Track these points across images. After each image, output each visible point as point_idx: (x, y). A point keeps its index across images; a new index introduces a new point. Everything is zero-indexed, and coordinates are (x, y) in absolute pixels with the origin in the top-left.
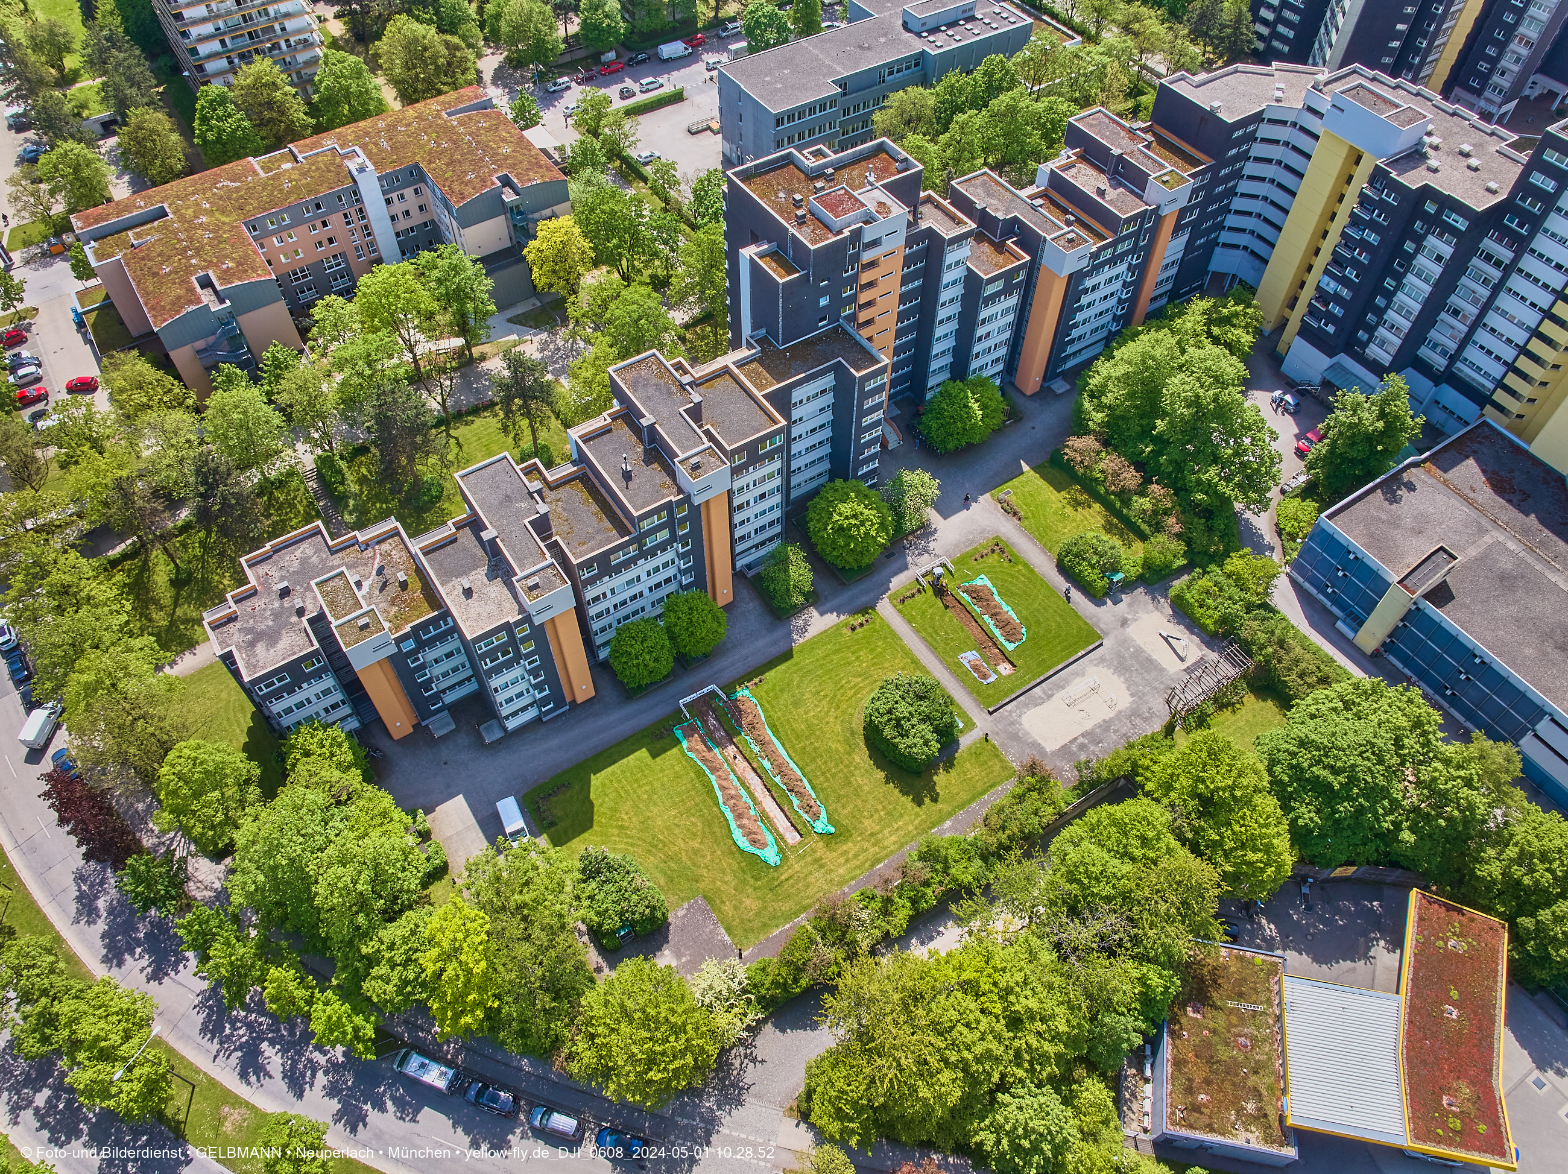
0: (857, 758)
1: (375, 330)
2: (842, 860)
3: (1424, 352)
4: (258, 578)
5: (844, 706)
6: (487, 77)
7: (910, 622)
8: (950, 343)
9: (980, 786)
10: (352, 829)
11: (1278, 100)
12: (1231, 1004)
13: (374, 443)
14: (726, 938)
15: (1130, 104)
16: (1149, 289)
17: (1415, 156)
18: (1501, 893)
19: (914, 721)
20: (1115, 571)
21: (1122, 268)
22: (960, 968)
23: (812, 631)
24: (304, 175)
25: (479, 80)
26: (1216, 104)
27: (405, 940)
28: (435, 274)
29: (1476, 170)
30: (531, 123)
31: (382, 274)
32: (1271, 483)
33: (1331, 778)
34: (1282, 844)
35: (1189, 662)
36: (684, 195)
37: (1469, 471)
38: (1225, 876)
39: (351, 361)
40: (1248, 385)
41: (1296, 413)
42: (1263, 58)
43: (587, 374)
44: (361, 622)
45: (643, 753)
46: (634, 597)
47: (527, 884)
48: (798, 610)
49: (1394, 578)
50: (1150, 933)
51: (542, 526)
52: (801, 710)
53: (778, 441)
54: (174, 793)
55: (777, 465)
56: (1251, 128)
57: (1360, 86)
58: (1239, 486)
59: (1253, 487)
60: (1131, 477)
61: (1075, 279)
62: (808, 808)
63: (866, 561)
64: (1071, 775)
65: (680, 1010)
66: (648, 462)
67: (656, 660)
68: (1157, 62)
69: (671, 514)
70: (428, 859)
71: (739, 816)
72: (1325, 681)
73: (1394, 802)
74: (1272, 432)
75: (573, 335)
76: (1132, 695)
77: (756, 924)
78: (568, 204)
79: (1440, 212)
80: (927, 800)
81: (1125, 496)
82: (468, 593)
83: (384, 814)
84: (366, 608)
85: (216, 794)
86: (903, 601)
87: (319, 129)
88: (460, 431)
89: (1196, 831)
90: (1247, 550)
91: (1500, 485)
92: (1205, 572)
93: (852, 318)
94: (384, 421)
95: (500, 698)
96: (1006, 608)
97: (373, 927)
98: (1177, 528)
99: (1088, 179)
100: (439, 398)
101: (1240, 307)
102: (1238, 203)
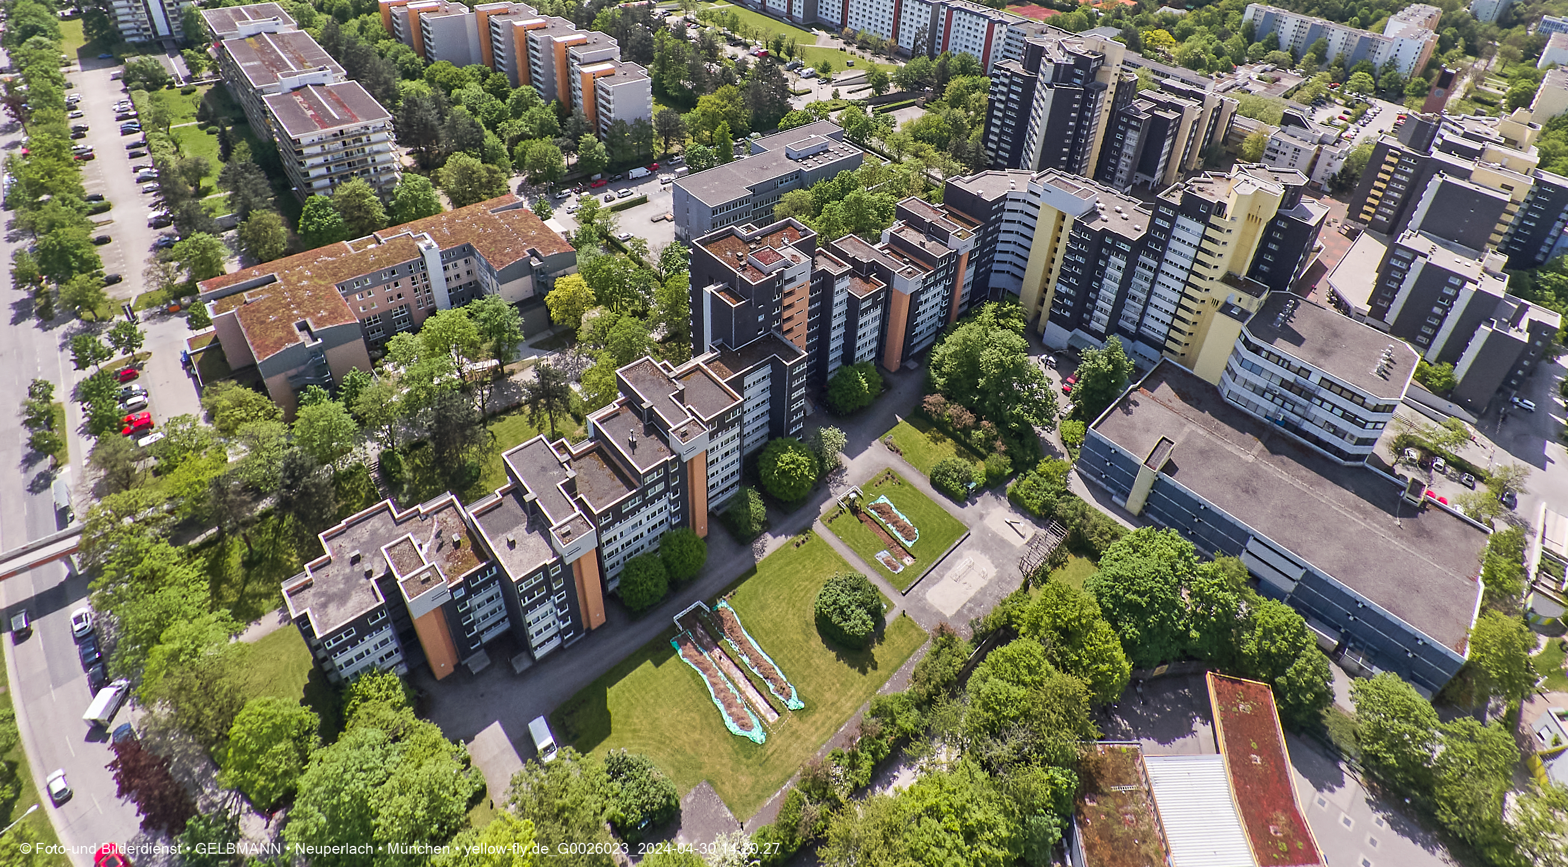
0: (813, 644)
2: (813, 729)
3: (1122, 322)
4: (333, 549)
5: (798, 604)
7: (837, 535)
9: (906, 652)
10: (407, 761)
11: (1012, 189)
12: (1114, 788)
13: (431, 438)
14: (729, 815)
16: (958, 299)
17: (1094, 214)
18: (1260, 663)
19: (853, 607)
20: (969, 481)
21: (941, 288)
23: (769, 551)
24: (385, 252)
26: (980, 192)
28: (483, 315)
29: (1126, 219)
30: (546, 217)
31: (444, 316)
32: (1054, 411)
33: (1139, 599)
35: (1028, 538)
36: (654, 259)
37: (1165, 390)
40: (1029, 351)
42: (996, 167)
44: (423, 577)
45: (648, 664)
46: (637, 538)
48: (757, 536)
49: (1141, 461)
50: (1049, 741)
51: (571, 487)
52: (767, 612)
53: (738, 413)
55: (735, 431)
56: (1001, 204)
57: (1055, 179)
58: (1035, 415)
59: (1043, 415)
60: (968, 418)
61: (915, 296)
62: (782, 690)
63: (803, 493)
64: (967, 632)
66: (648, 433)
67: (656, 585)
69: (666, 470)
70: (470, 784)
71: (728, 706)
72: (1116, 537)
73: (1180, 609)
74: (1048, 380)
75: (578, 353)
76: (996, 567)
77: (752, 798)
78: (575, 267)
79: (1114, 243)
80: (869, 669)
81: (966, 430)
82: (512, 545)
84: (427, 565)
86: (830, 521)
88: (495, 427)
89: (1062, 655)
90: (1050, 456)
91: (1184, 396)
92: (1026, 475)
93: (779, 328)
95: (532, 631)
96: (902, 517)
98: (1003, 448)
99: (913, 237)
100: (480, 404)
101: (1013, 307)
102: (1000, 247)
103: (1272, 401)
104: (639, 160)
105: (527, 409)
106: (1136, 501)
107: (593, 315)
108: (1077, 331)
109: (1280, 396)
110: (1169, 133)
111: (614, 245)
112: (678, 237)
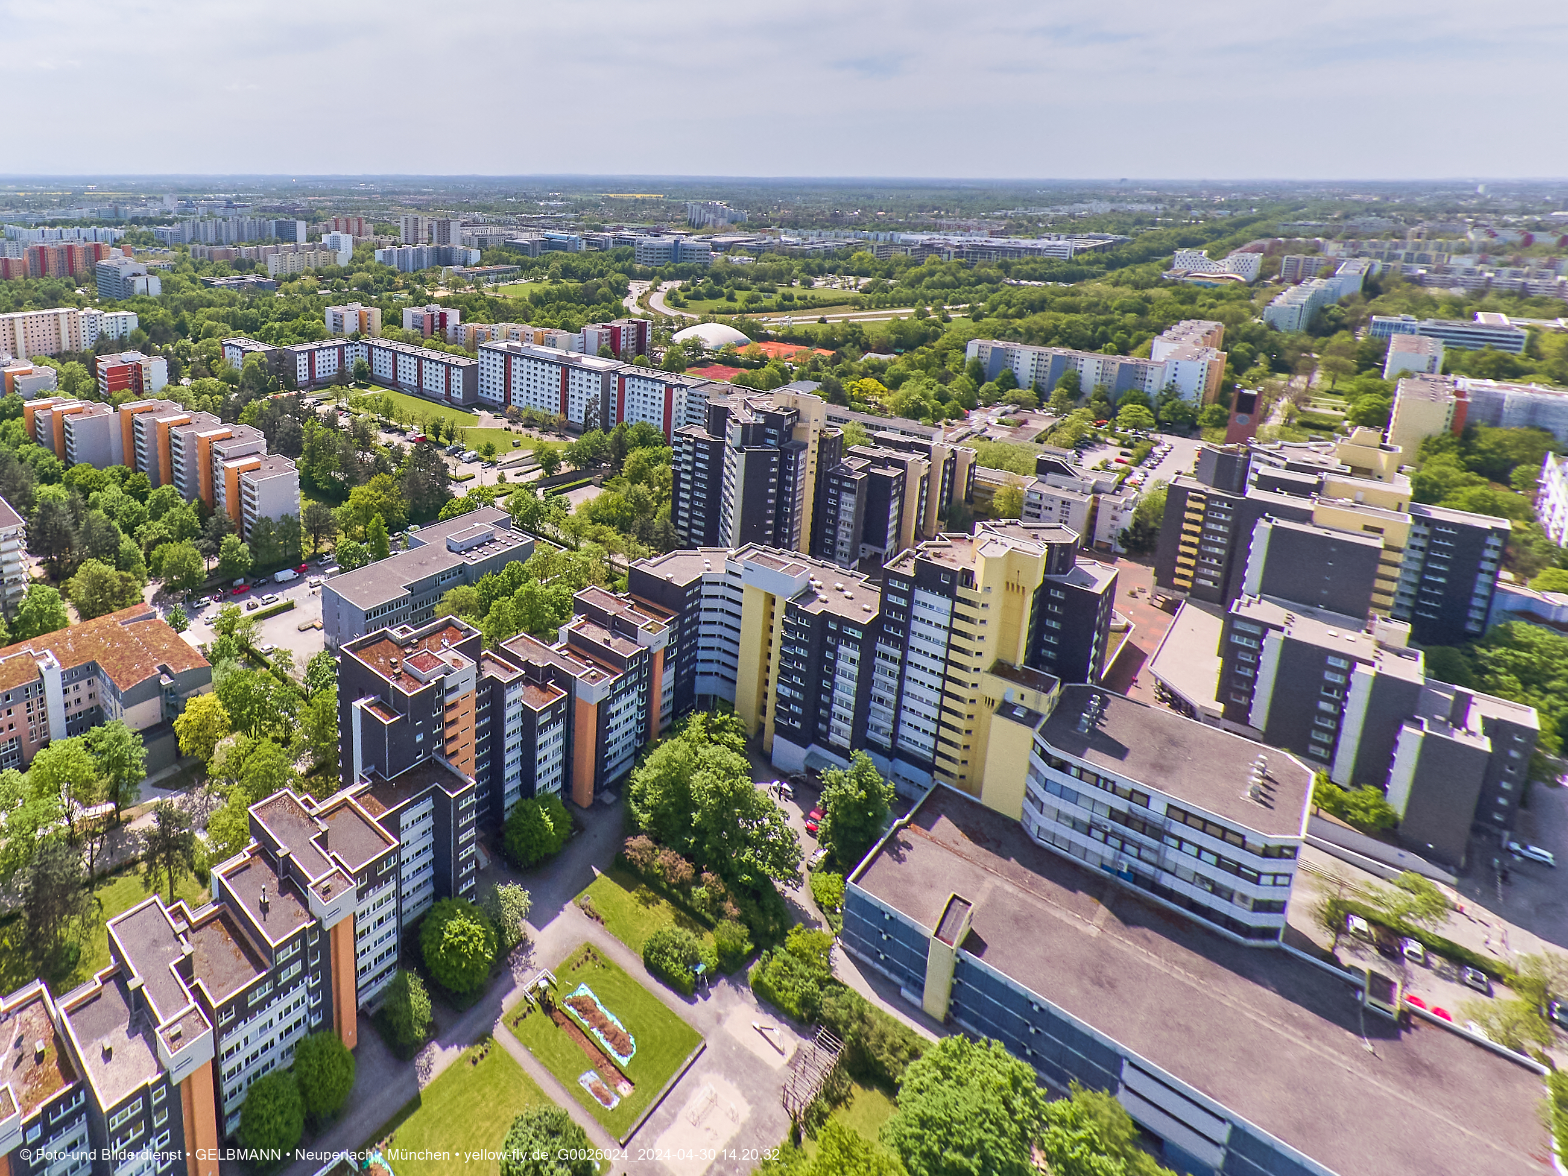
3: (871, 734)
7: (526, 1046)
8: (518, 766)
11: (709, 570)
16: (658, 710)
17: (809, 594)
20: (697, 962)
21: (634, 696)
23: (436, 1071)
26: (670, 576)
30: (181, 628)
32: (797, 859)
35: (789, 1054)
37: (946, 827)
40: (753, 775)
46: (265, 1048)
48: (421, 1046)
49: (929, 932)
56: (696, 589)
57: (757, 556)
58: (772, 864)
60: (686, 869)
61: (602, 707)
76: (749, 1103)
78: (211, 685)
79: (839, 628)
81: (684, 887)
82: (108, 1055)
86: (517, 1024)
88: (102, 892)
91: (975, 836)
92: (773, 953)
96: (610, 1018)
98: (736, 912)
99: (596, 634)
100: (88, 861)
101: (727, 717)
102: (702, 642)
103: (1105, 842)
104: (286, 562)
105: (143, 867)
106: (935, 997)
107: (228, 744)
108: (814, 748)
109: (1114, 834)
110: (894, 493)
111: (256, 660)
112: (327, 647)
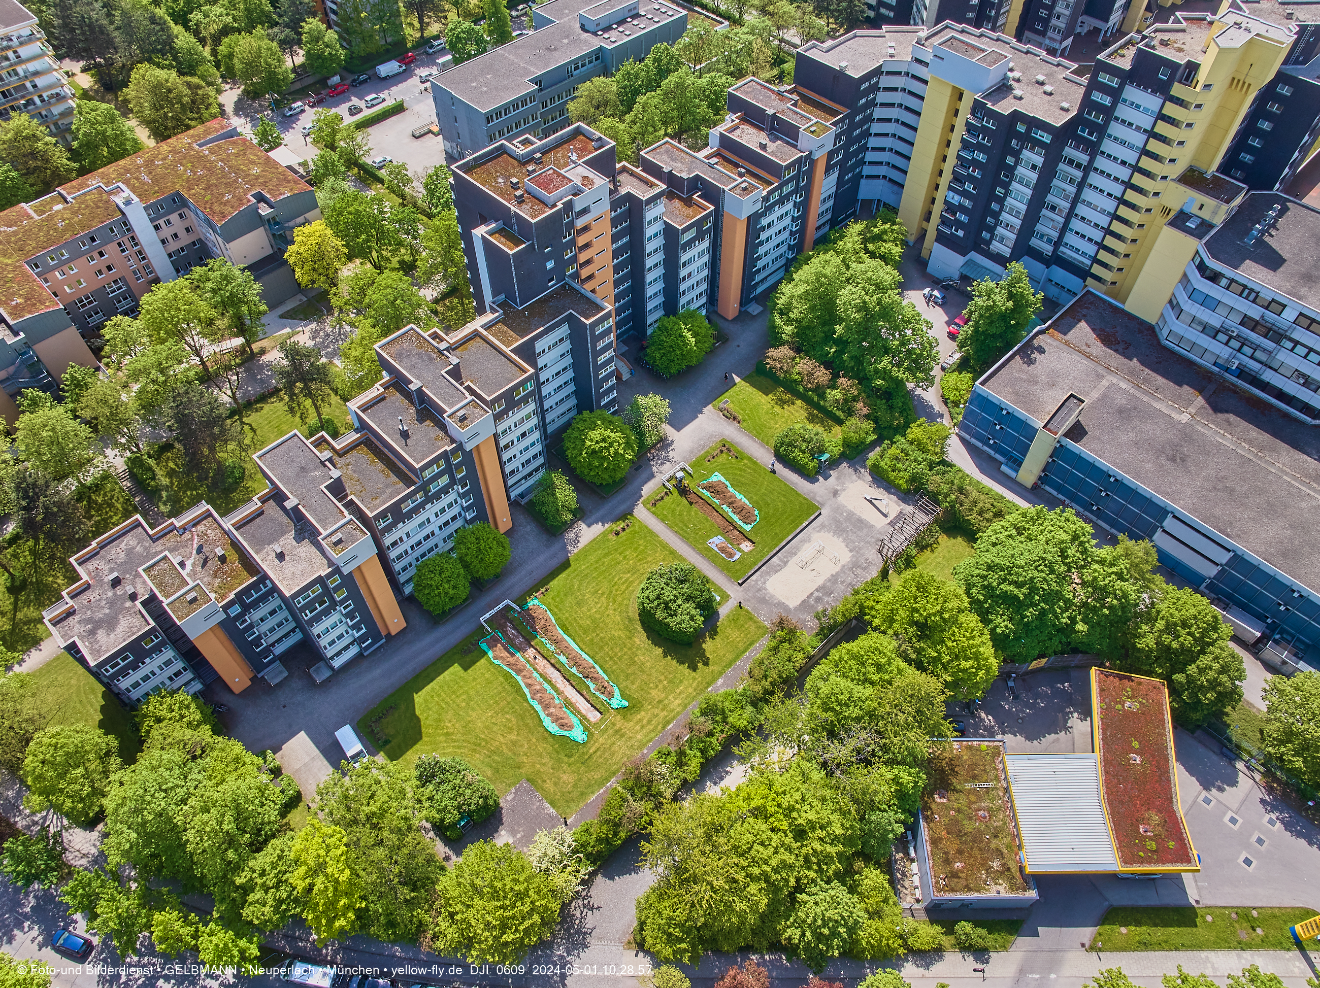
0: (637, 641)
1: (163, 341)
2: (638, 727)
3: (1035, 242)
4: (89, 574)
5: (619, 599)
6: (229, 109)
7: (663, 521)
8: (660, 285)
9: (741, 646)
10: (210, 778)
11: (892, 56)
12: (968, 786)
13: (177, 439)
14: (552, 810)
15: (776, 71)
16: (813, 221)
17: (1003, 89)
18: (1157, 658)
19: (679, 602)
20: (822, 452)
21: (789, 206)
22: (749, 798)
23: (583, 542)
24: (75, 213)
25: (223, 113)
26: (843, 64)
27: (274, 866)
28: (209, 285)
29: (1051, 94)
30: (275, 144)
31: (162, 291)
32: (933, 363)
33: (1016, 591)
34: (988, 650)
35: (891, 517)
36: (417, 191)
37: (1082, 331)
38: (947, 684)
39: (145, 371)
40: (903, 287)
41: (943, 304)
42: (875, 23)
43: (357, 353)
44: (189, 597)
45: (456, 668)
46: (428, 537)
47: (372, 796)
48: (568, 526)
49: (1039, 424)
50: (896, 741)
51: (337, 488)
52: (584, 609)
53: (530, 387)
54: (40, 778)
55: (532, 406)
56: (874, 80)
57: (952, 37)
58: (908, 369)
59: (918, 369)
61: (753, 220)
62: (603, 689)
63: (619, 475)
64: (813, 624)
65: (521, 879)
66: (421, 420)
67: (455, 587)
68: (792, 35)
69: (448, 462)
70: (283, 792)
71: (546, 707)
72: (999, 515)
73: (1067, 601)
74: (927, 323)
75: (339, 321)
76: (851, 551)
77: (575, 794)
78: (317, 211)
79: (1029, 130)
80: (700, 665)
81: (820, 390)
82: (281, 556)
83: (237, 760)
84: (192, 584)
85: (81, 770)
86: (654, 504)
87: (83, 172)
88: (252, 418)
89: (918, 651)
90: (923, 419)
91: (1107, 339)
92: (893, 443)
93: (576, 275)
94: (183, 420)
95: (324, 642)
96: (739, 496)
97: (243, 860)
98: (865, 411)
99: (750, 138)
101: (888, 226)
102: (873, 142)
104: (387, 51)
105: (284, 395)
106: (1030, 471)
108: (973, 255)
111: (367, 175)
